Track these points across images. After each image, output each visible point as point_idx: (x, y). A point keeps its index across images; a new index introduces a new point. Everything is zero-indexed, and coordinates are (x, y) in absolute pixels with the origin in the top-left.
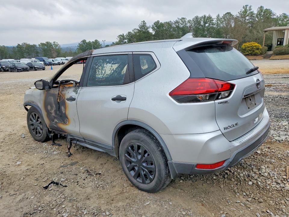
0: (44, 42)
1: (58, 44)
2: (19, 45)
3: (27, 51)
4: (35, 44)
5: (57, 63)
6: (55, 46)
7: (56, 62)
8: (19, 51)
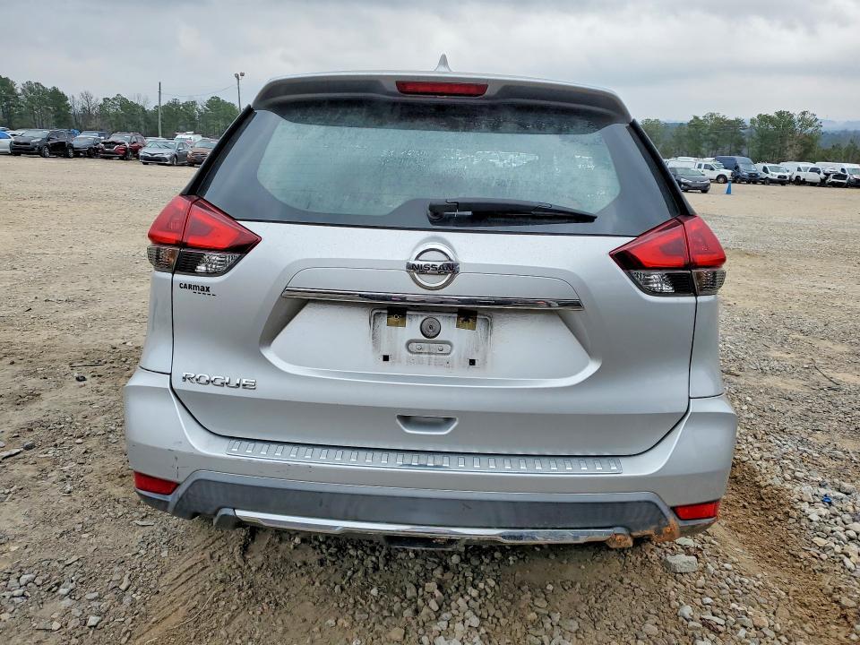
0: (771, 112)
1: (816, 120)
2: (696, 118)
3: (712, 135)
4: (741, 117)
5: (776, 178)
6: (801, 126)
7: (774, 175)
8: (690, 136)
